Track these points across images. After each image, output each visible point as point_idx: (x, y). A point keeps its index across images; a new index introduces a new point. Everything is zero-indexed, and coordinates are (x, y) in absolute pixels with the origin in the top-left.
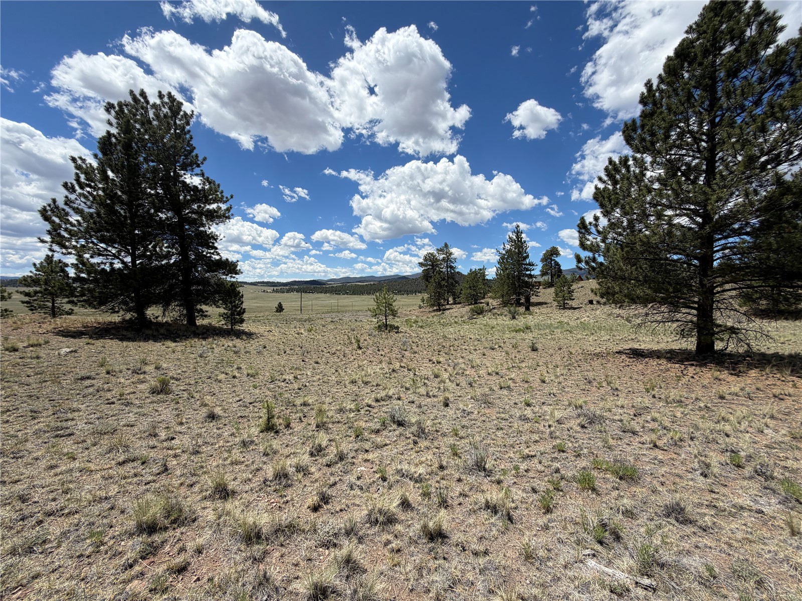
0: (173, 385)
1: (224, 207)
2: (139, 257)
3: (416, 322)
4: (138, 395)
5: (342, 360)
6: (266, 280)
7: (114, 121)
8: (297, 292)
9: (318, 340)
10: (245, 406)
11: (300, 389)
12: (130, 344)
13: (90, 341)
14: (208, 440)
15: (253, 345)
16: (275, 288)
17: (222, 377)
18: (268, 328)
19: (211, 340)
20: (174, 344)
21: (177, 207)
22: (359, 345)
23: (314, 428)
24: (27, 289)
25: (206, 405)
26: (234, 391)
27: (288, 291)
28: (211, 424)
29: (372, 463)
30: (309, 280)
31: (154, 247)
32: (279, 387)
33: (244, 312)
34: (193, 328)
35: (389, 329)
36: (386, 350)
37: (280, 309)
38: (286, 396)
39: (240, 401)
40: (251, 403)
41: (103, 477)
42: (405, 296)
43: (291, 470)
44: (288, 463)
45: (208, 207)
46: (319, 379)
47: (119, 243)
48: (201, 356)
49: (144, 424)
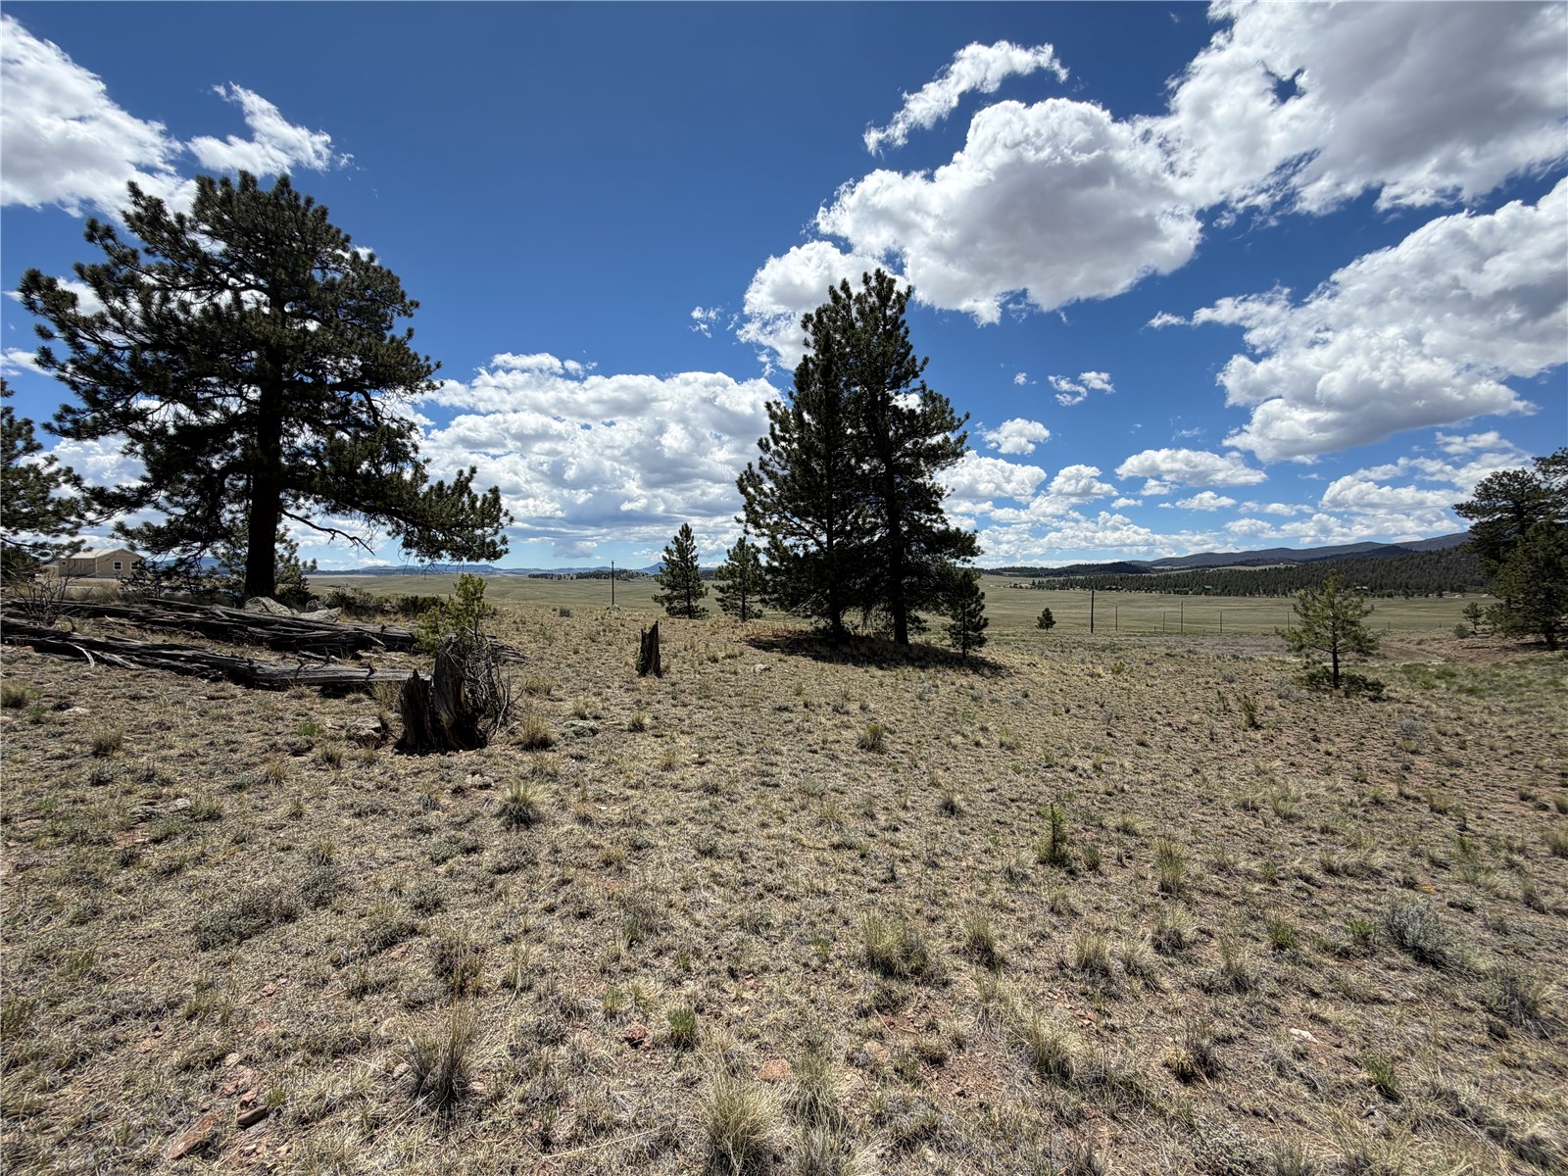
0: (887, 740)
1: (953, 437)
2: (837, 534)
3: (1446, 675)
4: (845, 747)
5: (1206, 749)
6: (1018, 565)
7: (811, 339)
8: (1083, 587)
9: (1141, 695)
10: (1004, 804)
11: (1110, 794)
12: (827, 666)
13: (783, 656)
14: (951, 849)
15: (1004, 689)
16: (1037, 580)
17: (957, 739)
18: (1027, 659)
19: (932, 671)
20: (880, 673)
21: (885, 449)
22: (1252, 718)
23: (1155, 889)
24: (722, 583)
25: (938, 785)
26: (980, 771)
27: (1063, 586)
28: (951, 822)
29: (1337, 1031)
30: (1109, 562)
31: (856, 517)
32: (1064, 781)
33: (985, 625)
34: (905, 649)
35: (1344, 686)
36: (1342, 744)
37: (1047, 621)
38: (1083, 802)
39: (992, 790)
40: (1012, 801)
41: (817, 859)
42: (1400, 599)
43: (1117, 966)
44: (1109, 948)
45: (929, 441)
46: (1154, 782)
47: (815, 516)
48: (921, 698)
49: (856, 795)
